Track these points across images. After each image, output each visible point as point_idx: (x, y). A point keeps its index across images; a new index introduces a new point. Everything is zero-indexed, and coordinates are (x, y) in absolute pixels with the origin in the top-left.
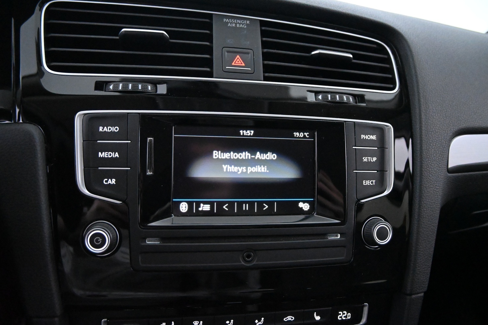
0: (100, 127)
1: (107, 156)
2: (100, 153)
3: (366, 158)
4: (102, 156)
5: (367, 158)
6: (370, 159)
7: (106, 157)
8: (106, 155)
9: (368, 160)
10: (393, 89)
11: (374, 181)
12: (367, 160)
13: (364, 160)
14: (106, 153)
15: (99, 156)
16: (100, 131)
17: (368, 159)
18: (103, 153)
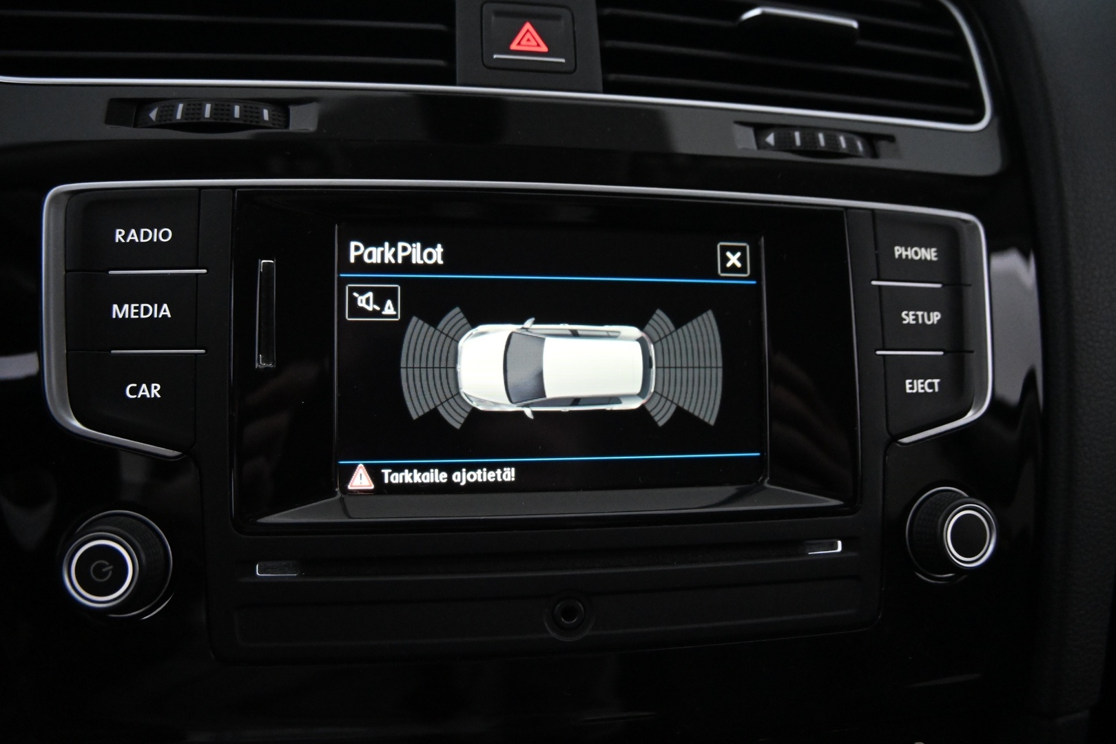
0: (118, 231)
1: (135, 314)
2: (115, 307)
3: (911, 313)
4: (120, 316)
5: (913, 315)
6: (923, 316)
7: (133, 316)
8: (133, 311)
9: (916, 319)
10: (977, 119)
11: (936, 381)
12: (913, 320)
13: (905, 320)
14: (133, 306)
15: (114, 316)
16: (117, 241)
17: (917, 316)
18: (126, 306)
